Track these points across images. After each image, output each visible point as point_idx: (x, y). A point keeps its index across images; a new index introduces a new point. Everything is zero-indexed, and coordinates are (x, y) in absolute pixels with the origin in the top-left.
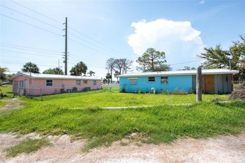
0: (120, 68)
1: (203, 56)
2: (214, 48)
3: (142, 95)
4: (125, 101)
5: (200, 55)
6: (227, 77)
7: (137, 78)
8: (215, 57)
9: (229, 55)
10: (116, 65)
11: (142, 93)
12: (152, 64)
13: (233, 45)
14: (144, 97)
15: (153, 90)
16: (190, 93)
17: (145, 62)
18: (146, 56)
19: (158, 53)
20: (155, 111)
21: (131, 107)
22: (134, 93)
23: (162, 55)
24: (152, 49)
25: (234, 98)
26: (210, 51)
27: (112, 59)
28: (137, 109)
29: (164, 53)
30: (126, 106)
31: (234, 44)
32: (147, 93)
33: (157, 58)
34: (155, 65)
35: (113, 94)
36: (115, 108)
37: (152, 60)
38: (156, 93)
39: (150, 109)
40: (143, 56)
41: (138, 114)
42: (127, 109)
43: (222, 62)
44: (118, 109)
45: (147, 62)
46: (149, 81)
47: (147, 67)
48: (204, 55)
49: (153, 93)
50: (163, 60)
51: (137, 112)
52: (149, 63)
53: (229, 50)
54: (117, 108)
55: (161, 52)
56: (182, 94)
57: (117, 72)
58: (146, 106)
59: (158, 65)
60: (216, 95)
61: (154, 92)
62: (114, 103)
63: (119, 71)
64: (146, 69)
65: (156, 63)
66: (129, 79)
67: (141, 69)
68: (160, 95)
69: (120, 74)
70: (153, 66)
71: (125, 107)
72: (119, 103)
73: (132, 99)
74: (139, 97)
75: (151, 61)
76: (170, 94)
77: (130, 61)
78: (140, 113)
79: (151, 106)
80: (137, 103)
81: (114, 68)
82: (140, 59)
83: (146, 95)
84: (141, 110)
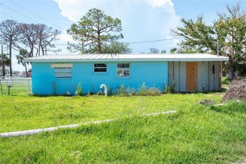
0: (32, 44)
1: (180, 32)
2: (195, 21)
3: (82, 98)
4: (50, 114)
5: (176, 30)
6: (214, 67)
7: (71, 66)
8: (195, 35)
9: (213, 33)
10: (22, 35)
11: (81, 95)
12: (99, 39)
13: (217, 19)
14: (88, 104)
15: (103, 89)
16: (164, 93)
17: (85, 36)
18: (86, 22)
19: (110, 19)
20: (118, 131)
21: (65, 127)
22: (66, 95)
23: (115, 25)
24: (98, 11)
25: (231, 98)
26: (189, 25)
27: (10, 22)
28: (78, 131)
29: (119, 21)
30: (53, 125)
31: (219, 18)
32: (92, 94)
33: (108, 29)
34: (103, 42)
35: (17, 100)
36: (25, 132)
37: (99, 33)
38: (110, 94)
39: (107, 127)
40: (81, 23)
41: (83, 140)
42: (57, 133)
43: (204, 43)
44: (35, 135)
45: (89, 36)
46: (96, 70)
47: (89, 44)
48: (182, 30)
49: (104, 94)
50: (118, 34)
51: (81, 136)
52: (93, 37)
53: (213, 25)
54: (31, 131)
55: (114, 19)
56: (153, 95)
57: (23, 52)
58: (97, 122)
59: (109, 43)
60: (201, 94)
61: (106, 92)
62: (21, 121)
63: (29, 50)
64: (87, 48)
65: (105, 38)
66: (53, 66)
67: (77, 47)
68: (117, 98)
69: (30, 56)
70: (100, 44)
71: (52, 129)
72: (33, 121)
73: (65, 108)
74: (76, 103)
75: (96, 35)
76: (134, 94)
77: (53, 30)
78: (87, 137)
79: (107, 121)
80: (76, 117)
81: (17, 43)
82: (74, 29)
83: (91, 98)
84: (88, 130)
